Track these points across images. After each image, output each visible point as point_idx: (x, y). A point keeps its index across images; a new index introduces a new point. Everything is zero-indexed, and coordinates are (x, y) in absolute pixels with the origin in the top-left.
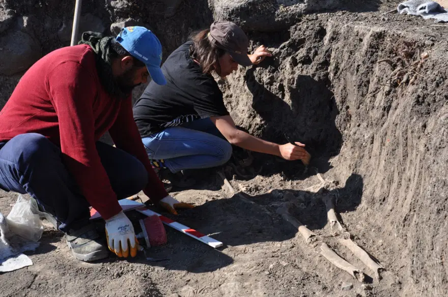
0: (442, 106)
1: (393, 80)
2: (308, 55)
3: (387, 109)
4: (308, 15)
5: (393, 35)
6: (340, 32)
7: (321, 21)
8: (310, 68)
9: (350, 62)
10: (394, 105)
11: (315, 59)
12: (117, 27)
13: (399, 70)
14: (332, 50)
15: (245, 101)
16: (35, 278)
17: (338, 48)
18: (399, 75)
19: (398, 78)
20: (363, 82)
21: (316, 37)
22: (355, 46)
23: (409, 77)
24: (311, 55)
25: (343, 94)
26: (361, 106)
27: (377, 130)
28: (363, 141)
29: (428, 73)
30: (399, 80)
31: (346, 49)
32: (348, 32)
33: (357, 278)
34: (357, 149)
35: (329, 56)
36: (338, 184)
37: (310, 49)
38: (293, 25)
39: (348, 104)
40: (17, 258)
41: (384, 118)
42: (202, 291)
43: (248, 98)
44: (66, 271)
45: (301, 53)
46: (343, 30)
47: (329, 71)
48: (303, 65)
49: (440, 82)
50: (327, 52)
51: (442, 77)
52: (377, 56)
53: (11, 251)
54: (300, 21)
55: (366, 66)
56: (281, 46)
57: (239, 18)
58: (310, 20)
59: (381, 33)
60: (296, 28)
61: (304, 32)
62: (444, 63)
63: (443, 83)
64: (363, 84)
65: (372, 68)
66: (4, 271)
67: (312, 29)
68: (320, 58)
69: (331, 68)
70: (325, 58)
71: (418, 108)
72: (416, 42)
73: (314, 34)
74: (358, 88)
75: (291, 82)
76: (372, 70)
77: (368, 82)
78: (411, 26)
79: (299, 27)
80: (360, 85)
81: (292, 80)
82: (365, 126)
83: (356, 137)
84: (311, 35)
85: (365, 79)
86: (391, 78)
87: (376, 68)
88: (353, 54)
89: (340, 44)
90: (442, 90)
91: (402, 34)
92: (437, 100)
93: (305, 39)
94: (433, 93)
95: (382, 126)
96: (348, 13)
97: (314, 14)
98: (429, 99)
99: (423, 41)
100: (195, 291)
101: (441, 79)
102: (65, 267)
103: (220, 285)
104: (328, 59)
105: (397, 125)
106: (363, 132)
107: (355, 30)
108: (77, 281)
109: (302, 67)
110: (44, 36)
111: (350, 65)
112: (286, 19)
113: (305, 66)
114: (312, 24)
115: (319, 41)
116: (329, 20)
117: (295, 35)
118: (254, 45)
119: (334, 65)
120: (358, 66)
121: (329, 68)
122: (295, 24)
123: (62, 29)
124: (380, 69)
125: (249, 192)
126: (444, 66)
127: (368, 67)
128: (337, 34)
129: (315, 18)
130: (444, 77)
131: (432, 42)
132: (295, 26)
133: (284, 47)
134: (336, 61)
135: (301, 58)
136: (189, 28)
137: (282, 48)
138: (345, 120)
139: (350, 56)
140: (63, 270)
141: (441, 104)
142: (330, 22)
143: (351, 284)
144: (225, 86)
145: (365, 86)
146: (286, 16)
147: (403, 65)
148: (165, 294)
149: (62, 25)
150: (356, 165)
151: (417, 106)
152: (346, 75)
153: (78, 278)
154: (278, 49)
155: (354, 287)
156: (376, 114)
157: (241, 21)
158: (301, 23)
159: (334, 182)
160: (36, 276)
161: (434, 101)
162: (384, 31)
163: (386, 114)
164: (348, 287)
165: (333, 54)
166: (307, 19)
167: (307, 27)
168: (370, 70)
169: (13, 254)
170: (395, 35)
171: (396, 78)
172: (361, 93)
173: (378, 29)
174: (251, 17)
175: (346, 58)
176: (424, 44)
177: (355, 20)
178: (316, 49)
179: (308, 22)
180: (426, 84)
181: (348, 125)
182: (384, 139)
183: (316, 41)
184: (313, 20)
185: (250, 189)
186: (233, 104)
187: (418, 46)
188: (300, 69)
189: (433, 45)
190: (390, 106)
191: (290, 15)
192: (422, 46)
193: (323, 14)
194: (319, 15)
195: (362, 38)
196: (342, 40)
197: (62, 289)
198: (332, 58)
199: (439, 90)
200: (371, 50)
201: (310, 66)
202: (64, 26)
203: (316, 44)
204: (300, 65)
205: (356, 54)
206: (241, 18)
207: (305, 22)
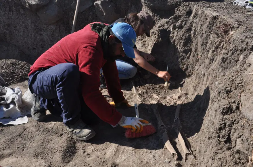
0: (234, 66)
1: (216, 44)
2: (182, 25)
3: (212, 60)
4: (184, 3)
5: (221, 18)
6: (198, 13)
7: (191, 6)
8: (182, 31)
9: (200, 30)
10: (215, 59)
11: (185, 27)
12: (97, 3)
13: (220, 40)
14: (193, 23)
15: (151, 45)
16: (24, 131)
17: (196, 22)
18: (220, 42)
19: (219, 44)
20: (204, 43)
21: (186, 15)
22: (203, 22)
23: (224, 44)
24: (183, 24)
25: (196, 47)
26: (202, 55)
27: (207, 71)
28: (201, 74)
29: (231, 44)
30: (219, 45)
31: (199, 23)
32: (202, 13)
33: (174, 157)
34: (198, 78)
35: (192, 26)
36: (187, 95)
37: (183, 21)
38: (176, 7)
39: (198, 53)
40: (23, 118)
41: (210, 64)
42: (97, 150)
43: (152, 43)
44: (39, 129)
45: (178, 23)
46: (199, 12)
47: (191, 33)
48: (178, 29)
49: (234, 52)
50: (191, 23)
51: (236, 49)
52: (213, 29)
53: (21, 114)
54: (180, 6)
55: (206, 34)
56: (170, 18)
57: (149, 3)
58: (185, 6)
59: (215, 16)
60: (177, 9)
61: (181, 12)
62: (238, 41)
63: (235, 53)
64: (204, 44)
65: (210, 35)
66: (14, 124)
67: (185, 11)
68: (187, 26)
69: (192, 32)
70: (190, 26)
71: (223, 64)
72: (230, 24)
73: (185, 13)
74: (202, 46)
75: (172, 38)
76: (209, 37)
77: (207, 43)
78: (234, 13)
79: (179, 9)
80: (203, 44)
81: (172, 37)
82: (203, 66)
83: (198, 72)
84: (184, 14)
85: (205, 41)
86: (215, 44)
87: (211, 36)
88: (203, 26)
89: (198, 20)
90: (235, 57)
91: (225, 19)
92: (232, 62)
93: (181, 15)
94: (230, 58)
95: (209, 69)
96: (206, 2)
97: (188, 2)
98: (228, 61)
99: (234, 24)
100: (94, 150)
101: (235, 51)
102: (40, 127)
103: (106, 148)
104: (191, 27)
105: (214, 70)
106: (201, 70)
107: (205, 13)
108: (41, 135)
109: (178, 30)
110: (65, 7)
111: (200, 32)
112: (173, 4)
113: (179, 30)
114: (185, 8)
115: (188, 17)
116: (195, 6)
117: (177, 13)
118: (157, 17)
119: (194, 31)
120: (203, 33)
121: (191, 32)
122: (178, 7)
123: (73, 4)
124: (213, 36)
125: (143, 94)
126: (238, 43)
127: (207, 35)
128: (197, 14)
129: (188, 5)
130: (237, 49)
131: (238, 26)
132: (177, 8)
133: (171, 19)
134: (195, 29)
135: (178, 26)
136: (132, 5)
137: (170, 19)
138: (196, 61)
139: (201, 27)
140: (38, 128)
141: (233, 65)
142: (195, 7)
143: (170, 160)
144: (143, 36)
145: (205, 45)
146: (173, 2)
147: (223, 36)
148: (78, 150)
149: (73, 1)
150: (196, 87)
151: (222, 63)
152: (198, 37)
153: (43, 134)
154: (168, 20)
155: (171, 162)
156: (207, 61)
157: (150, 4)
158: (180, 7)
159: (185, 94)
160: (26, 129)
161: (230, 62)
162: (218, 16)
163: (211, 63)
164: (167, 162)
165: (194, 25)
166: (184, 5)
167: (183, 9)
168: (208, 37)
169: (22, 115)
170: (222, 19)
171: (218, 44)
172: (202, 48)
173: (215, 14)
174: (155, 2)
175: (199, 28)
176: (234, 26)
177: (208, 7)
178: (186, 21)
179: (184, 6)
180: (228, 52)
181: (197, 64)
182: (209, 76)
183: (186, 17)
184: (186, 5)
185: (143, 92)
186: (146, 46)
187: (231, 27)
188: (177, 31)
189: (238, 27)
190: (214, 59)
191: (175, 2)
192: (233, 27)
193: (192, 2)
194: (190, 3)
195: (207, 18)
196: (199, 18)
197: (33, 139)
198: (193, 27)
199: (233, 57)
200: (209, 25)
201: (182, 30)
202: (74, 2)
203: (186, 19)
204: (177, 29)
205: (204, 26)
206: (150, 3)
207: (182, 6)
